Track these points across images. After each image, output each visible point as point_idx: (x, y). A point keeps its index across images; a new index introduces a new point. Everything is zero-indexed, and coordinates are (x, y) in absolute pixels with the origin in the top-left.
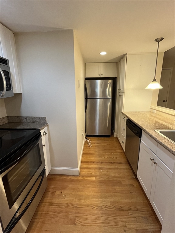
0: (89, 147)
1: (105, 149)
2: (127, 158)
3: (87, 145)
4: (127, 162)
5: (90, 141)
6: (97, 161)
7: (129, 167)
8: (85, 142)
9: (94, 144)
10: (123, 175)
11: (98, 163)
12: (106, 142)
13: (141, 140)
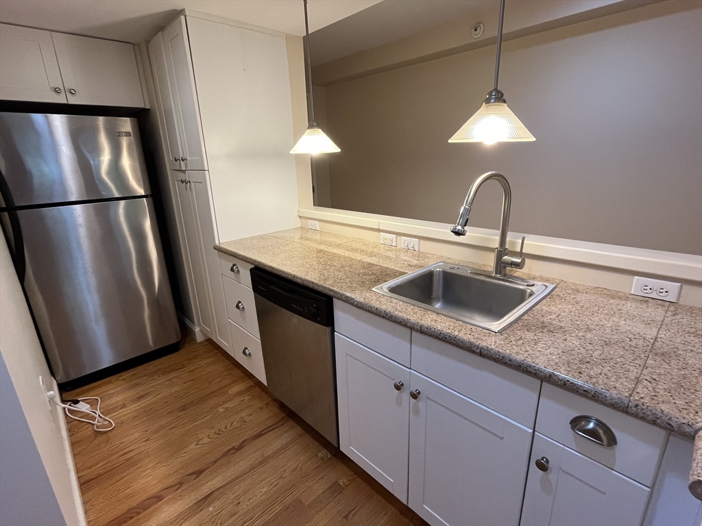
0: (104, 437)
1: (183, 408)
2: (275, 400)
3: (88, 432)
4: (283, 415)
5: (93, 403)
6: (172, 481)
7: (298, 429)
8: (69, 421)
9: (124, 406)
10: (294, 470)
11: (181, 484)
12: (173, 375)
13: (333, 331)
